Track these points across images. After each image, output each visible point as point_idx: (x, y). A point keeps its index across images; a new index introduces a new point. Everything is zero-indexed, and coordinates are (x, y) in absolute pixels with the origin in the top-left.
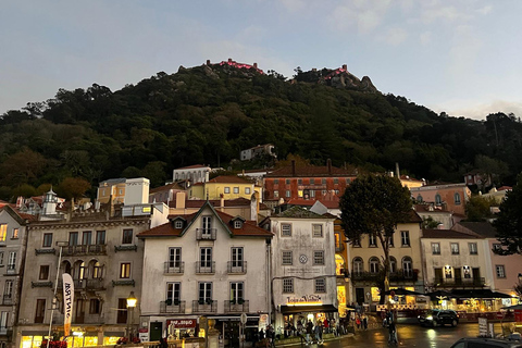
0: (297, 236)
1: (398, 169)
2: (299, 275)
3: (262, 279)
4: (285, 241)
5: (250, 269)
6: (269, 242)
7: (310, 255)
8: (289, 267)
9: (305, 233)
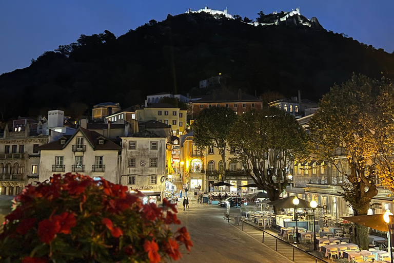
0: (139, 149)
1: (299, 95)
2: (139, 173)
3: (115, 176)
4: (131, 152)
5: (107, 169)
6: (120, 153)
7: (147, 161)
8: (133, 169)
9: (145, 147)
